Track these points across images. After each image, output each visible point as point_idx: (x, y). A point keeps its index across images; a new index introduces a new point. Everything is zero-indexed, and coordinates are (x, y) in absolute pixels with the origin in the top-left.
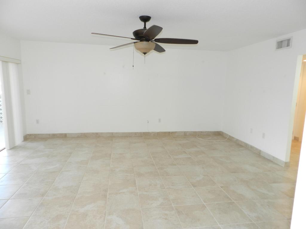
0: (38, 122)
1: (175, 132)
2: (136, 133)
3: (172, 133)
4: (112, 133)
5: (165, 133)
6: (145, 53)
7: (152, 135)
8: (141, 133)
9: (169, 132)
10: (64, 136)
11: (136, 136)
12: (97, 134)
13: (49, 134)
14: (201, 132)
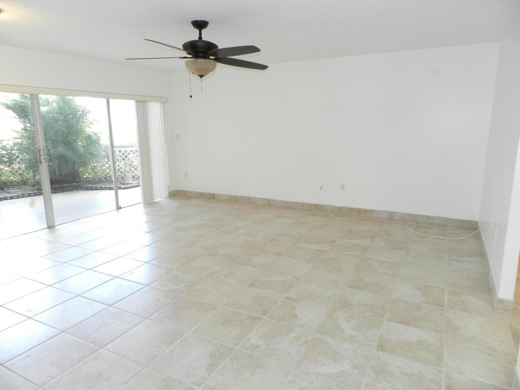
0: (186, 175)
1: (372, 211)
2: (303, 205)
3: (366, 211)
4: (269, 200)
5: (352, 210)
6: (201, 76)
7: (329, 210)
8: (311, 205)
9: (360, 210)
10: (211, 197)
11: (303, 208)
12: (249, 198)
13: (197, 193)
14: (428, 217)
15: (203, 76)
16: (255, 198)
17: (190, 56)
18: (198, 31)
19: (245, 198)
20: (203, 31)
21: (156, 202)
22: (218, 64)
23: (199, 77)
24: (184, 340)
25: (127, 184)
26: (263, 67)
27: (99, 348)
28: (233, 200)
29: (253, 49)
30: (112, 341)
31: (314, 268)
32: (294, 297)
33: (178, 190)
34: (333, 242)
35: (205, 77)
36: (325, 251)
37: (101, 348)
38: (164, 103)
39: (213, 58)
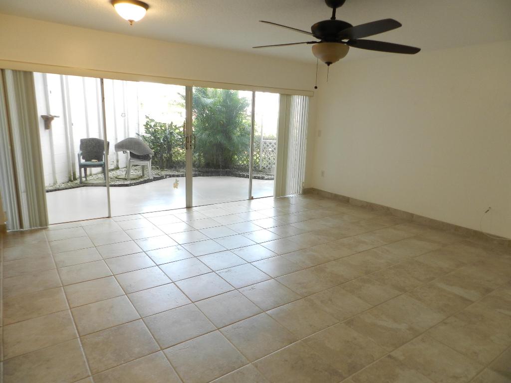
0: (323, 174)
6: (329, 65)
13: (331, 194)
15: (331, 63)
16: (395, 210)
17: (319, 40)
18: (331, 10)
19: (383, 207)
20: (338, 10)
21: (288, 198)
22: (351, 48)
23: (326, 65)
24: (241, 373)
25: (271, 175)
26: (413, 50)
27: (159, 349)
28: (369, 207)
29: (391, 24)
30: (174, 345)
31: (446, 323)
32: (402, 358)
33: (313, 188)
34: (488, 290)
35: (333, 64)
36: (472, 302)
37: (162, 349)
38: (310, 97)
39: (346, 41)
